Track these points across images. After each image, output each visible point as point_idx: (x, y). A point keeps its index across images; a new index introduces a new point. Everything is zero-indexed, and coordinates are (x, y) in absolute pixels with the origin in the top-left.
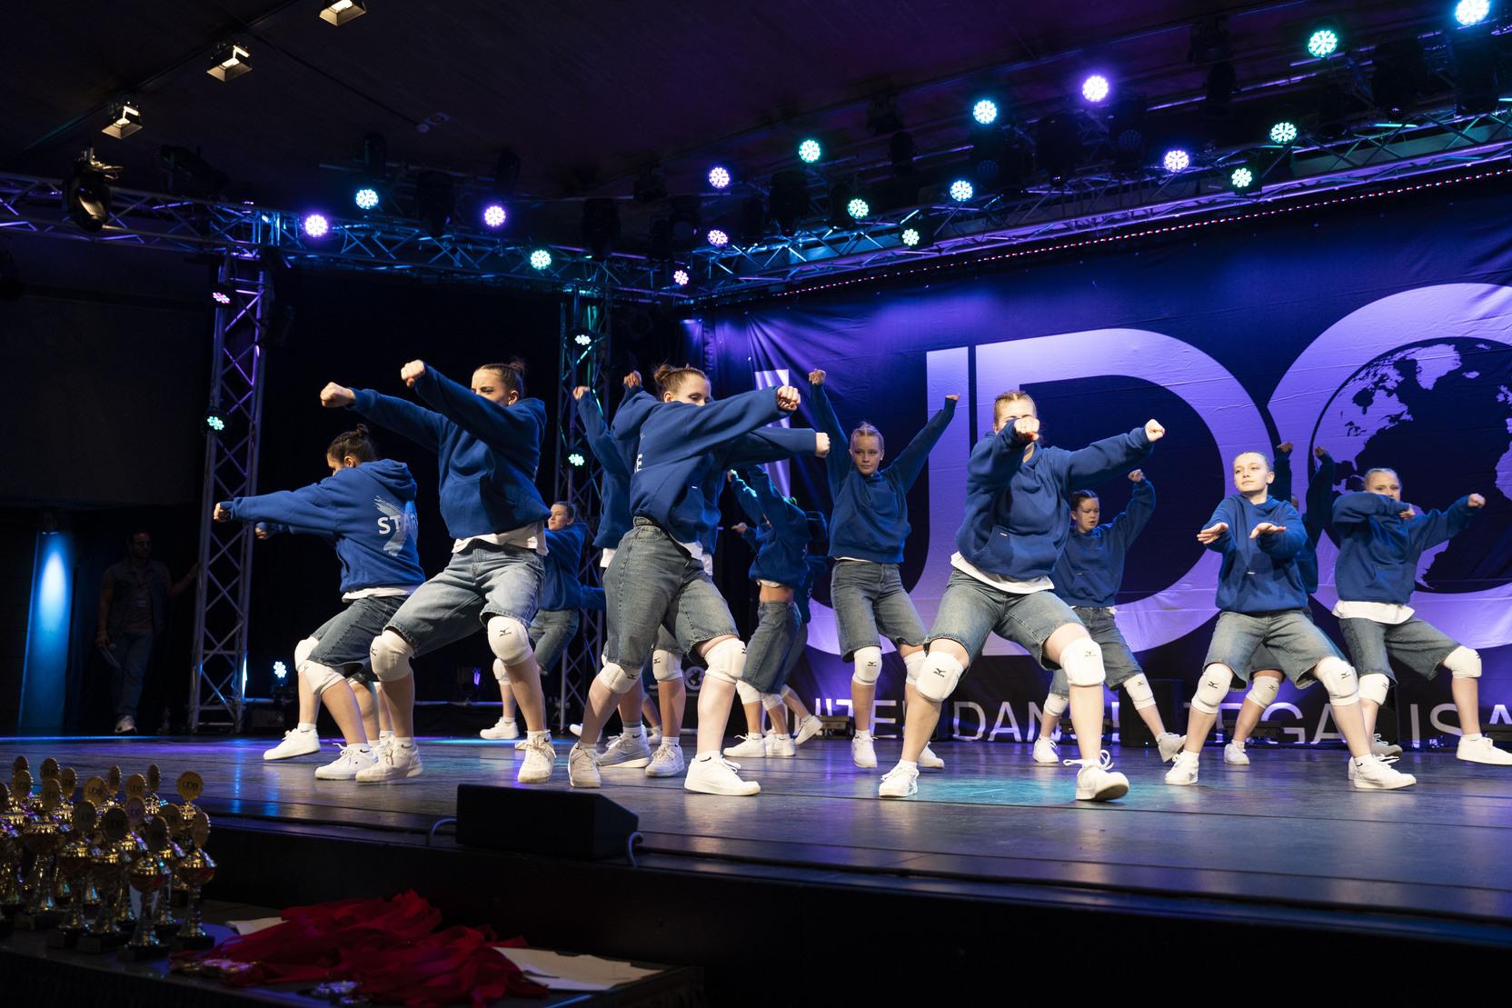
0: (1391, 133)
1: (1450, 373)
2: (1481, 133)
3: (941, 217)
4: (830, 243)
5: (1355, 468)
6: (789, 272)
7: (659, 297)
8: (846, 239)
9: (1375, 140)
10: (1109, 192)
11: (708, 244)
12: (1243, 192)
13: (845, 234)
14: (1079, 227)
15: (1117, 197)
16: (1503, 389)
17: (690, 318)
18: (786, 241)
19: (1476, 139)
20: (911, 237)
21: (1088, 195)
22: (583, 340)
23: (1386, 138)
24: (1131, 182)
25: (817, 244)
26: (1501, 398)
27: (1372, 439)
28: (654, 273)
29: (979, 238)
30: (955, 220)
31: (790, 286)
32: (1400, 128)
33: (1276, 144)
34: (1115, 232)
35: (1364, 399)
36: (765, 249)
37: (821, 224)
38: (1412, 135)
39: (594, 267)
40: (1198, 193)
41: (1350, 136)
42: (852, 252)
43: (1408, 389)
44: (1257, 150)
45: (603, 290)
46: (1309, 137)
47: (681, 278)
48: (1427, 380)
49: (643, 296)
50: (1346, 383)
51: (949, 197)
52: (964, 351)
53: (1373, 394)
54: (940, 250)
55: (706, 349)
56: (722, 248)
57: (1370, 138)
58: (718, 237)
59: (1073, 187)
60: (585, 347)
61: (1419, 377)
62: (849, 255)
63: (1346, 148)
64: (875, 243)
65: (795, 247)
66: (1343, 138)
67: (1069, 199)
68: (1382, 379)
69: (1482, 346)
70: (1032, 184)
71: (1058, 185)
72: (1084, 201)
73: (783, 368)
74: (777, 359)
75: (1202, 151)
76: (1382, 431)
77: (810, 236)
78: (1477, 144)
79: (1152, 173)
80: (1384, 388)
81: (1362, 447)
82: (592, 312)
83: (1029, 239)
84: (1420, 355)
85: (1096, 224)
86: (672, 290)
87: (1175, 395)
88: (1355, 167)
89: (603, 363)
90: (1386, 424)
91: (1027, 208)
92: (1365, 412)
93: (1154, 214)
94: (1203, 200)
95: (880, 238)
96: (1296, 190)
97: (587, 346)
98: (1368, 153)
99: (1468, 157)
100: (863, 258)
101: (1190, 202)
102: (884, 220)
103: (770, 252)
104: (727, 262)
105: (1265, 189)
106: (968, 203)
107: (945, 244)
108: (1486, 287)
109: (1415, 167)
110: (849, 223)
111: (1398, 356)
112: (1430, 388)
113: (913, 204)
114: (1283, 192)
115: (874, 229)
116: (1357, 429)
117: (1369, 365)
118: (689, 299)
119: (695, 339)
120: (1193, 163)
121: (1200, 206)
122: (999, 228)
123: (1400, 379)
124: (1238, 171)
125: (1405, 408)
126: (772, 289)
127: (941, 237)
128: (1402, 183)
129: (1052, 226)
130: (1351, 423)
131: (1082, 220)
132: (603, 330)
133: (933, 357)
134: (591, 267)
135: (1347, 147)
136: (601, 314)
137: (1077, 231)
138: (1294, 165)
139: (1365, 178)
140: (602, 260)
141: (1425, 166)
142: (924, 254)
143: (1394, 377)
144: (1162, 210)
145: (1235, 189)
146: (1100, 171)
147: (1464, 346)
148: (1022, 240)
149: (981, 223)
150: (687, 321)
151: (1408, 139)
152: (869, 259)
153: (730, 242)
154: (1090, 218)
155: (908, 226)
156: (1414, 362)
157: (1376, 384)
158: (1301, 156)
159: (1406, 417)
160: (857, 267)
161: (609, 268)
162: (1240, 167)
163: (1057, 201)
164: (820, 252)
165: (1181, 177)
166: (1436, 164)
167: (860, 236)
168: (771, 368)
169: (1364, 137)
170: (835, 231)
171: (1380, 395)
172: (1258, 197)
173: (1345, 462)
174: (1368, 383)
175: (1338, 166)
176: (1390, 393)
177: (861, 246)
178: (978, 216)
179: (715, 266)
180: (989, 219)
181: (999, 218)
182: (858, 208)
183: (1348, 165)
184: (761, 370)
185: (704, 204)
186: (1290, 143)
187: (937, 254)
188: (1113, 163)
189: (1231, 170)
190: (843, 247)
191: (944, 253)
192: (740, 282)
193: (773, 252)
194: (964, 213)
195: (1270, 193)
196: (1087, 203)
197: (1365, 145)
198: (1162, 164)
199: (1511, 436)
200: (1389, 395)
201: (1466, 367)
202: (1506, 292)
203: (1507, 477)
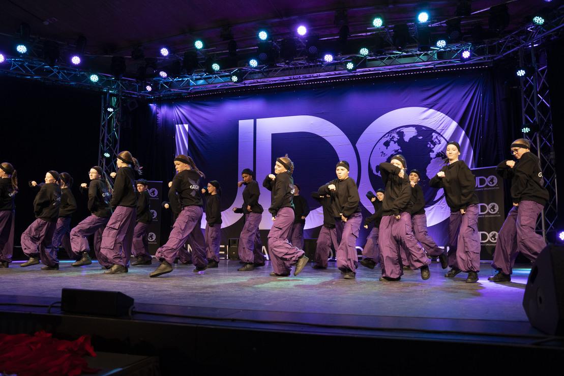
1: (414, 137)
2: (425, 58)
3: (246, 72)
4: (205, 79)
6: (189, 89)
7: (141, 95)
8: (211, 78)
9: (394, 57)
10: (305, 67)
11: (160, 76)
12: (350, 71)
13: (211, 76)
14: (294, 79)
15: (308, 69)
16: (430, 143)
17: (152, 103)
18: (189, 77)
19: (424, 60)
20: (235, 79)
21: (298, 68)
22: (110, 110)
23: (397, 56)
24: (313, 64)
25: (200, 79)
26: (429, 146)
27: (389, 158)
28: (139, 86)
29: (259, 80)
30: (251, 73)
31: (190, 94)
32: (401, 54)
33: (362, 55)
34: (307, 81)
35: (387, 144)
36: (181, 79)
37: (202, 71)
38: (405, 57)
39: (115, 82)
40: (335, 70)
41: (385, 55)
42: (214, 82)
44: (355, 57)
45: (119, 91)
46: (372, 54)
47: (149, 88)
48: (407, 139)
49: (134, 94)
50: (381, 138)
51: (249, 65)
52: (252, 121)
53: (390, 143)
54: (245, 84)
55: (158, 115)
56: (165, 78)
57: (392, 56)
58: (163, 74)
59: (293, 65)
60: (110, 113)
61: (404, 138)
62: (212, 83)
63: (384, 58)
64: (221, 80)
65: (192, 79)
66: (383, 55)
67: (291, 69)
68: (393, 138)
69: (423, 128)
70: (278, 63)
71: (288, 64)
72: (296, 70)
73: (186, 124)
74: (184, 120)
75: (337, 56)
76: (392, 155)
77: (197, 76)
78: (424, 62)
79: (320, 61)
80: (393, 140)
81: (386, 160)
82: (114, 100)
83: (277, 82)
84: (405, 130)
85: (300, 78)
86: (145, 93)
87: (325, 139)
88: (387, 65)
89: (118, 119)
90: (393, 153)
91: (276, 71)
92: (387, 148)
93: (320, 76)
94: (337, 72)
95: (223, 78)
96: (368, 71)
97: (112, 112)
98: (390, 61)
99: (421, 66)
100: (217, 85)
101: (332, 73)
102: (225, 72)
103: (183, 81)
104: (167, 83)
105: (358, 70)
106: (256, 68)
107: (246, 82)
108: (425, 109)
109: (405, 67)
110: (212, 72)
111: (398, 130)
112: (408, 141)
113: (235, 66)
114: (363, 72)
115: (222, 75)
116: (384, 154)
117: (388, 133)
118: (152, 96)
119: (153, 112)
120: (334, 59)
121: (336, 74)
122: (266, 77)
123: (398, 138)
124: (349, 64)
125: (400, 148)
126: (183, 94)
127: (246, 79)
128: (401, 72)
129: (285, 78)
130: (383, 152)
131: (295, 76)
132: (118, 106)
133: (241, 123)
134: (114, 82)
136: (118, 100)
137: (293, 80)
138: (368, 63)
139: (390, 69)
140: (118, 80)
141: (408, 67)
142: (239, 85)
143: (396, 137)
144: (323, 75)
145: (348, 70)
146: (302, 59)
147: (418, 128)
148: (274, 82)
149: (260, 75)
150: (151, 105)
151: (403, 58)
152: (219, 86)
153: (168, 76)
154: (298, 76)
155: (234, 74)
156: (403, 132)
157: (391, 139)
158: (370, 60)
159: (400, 151)
160: (215, 88)
161: (122, 83)
162: (350, 62)
163: (287, 69)
164: (201, 82)
165: (330, 64)
166: (411, 67)
167: (216, 77)
168: (182, 123)
169: (390, 56)
170: (207, 75)
171: (392, 143)
172: (355, 73)
174: (388, 139)
175: (381, 65)
176: (395, 142)
177: (216, 81)
178: (259, 72)
179: (162, 85)
180: (263, 74)
181: (266, 74)
182: (216, 67)
183: (384, 65)
184: (178, 124)
185: (158, 61)
186: (366, 56)
188: (307, 57)
189: (346, 63)
190: (210, 81)
192: (171, 91)
194: (253, 72)
195: (359, 72)
196: (297, 71)
197: (390, 58)
198: (323, 59)
199: (431, 159)
200: (395, 143)
201: (419, 135)
202: (431, 111)
203: (430, 172)
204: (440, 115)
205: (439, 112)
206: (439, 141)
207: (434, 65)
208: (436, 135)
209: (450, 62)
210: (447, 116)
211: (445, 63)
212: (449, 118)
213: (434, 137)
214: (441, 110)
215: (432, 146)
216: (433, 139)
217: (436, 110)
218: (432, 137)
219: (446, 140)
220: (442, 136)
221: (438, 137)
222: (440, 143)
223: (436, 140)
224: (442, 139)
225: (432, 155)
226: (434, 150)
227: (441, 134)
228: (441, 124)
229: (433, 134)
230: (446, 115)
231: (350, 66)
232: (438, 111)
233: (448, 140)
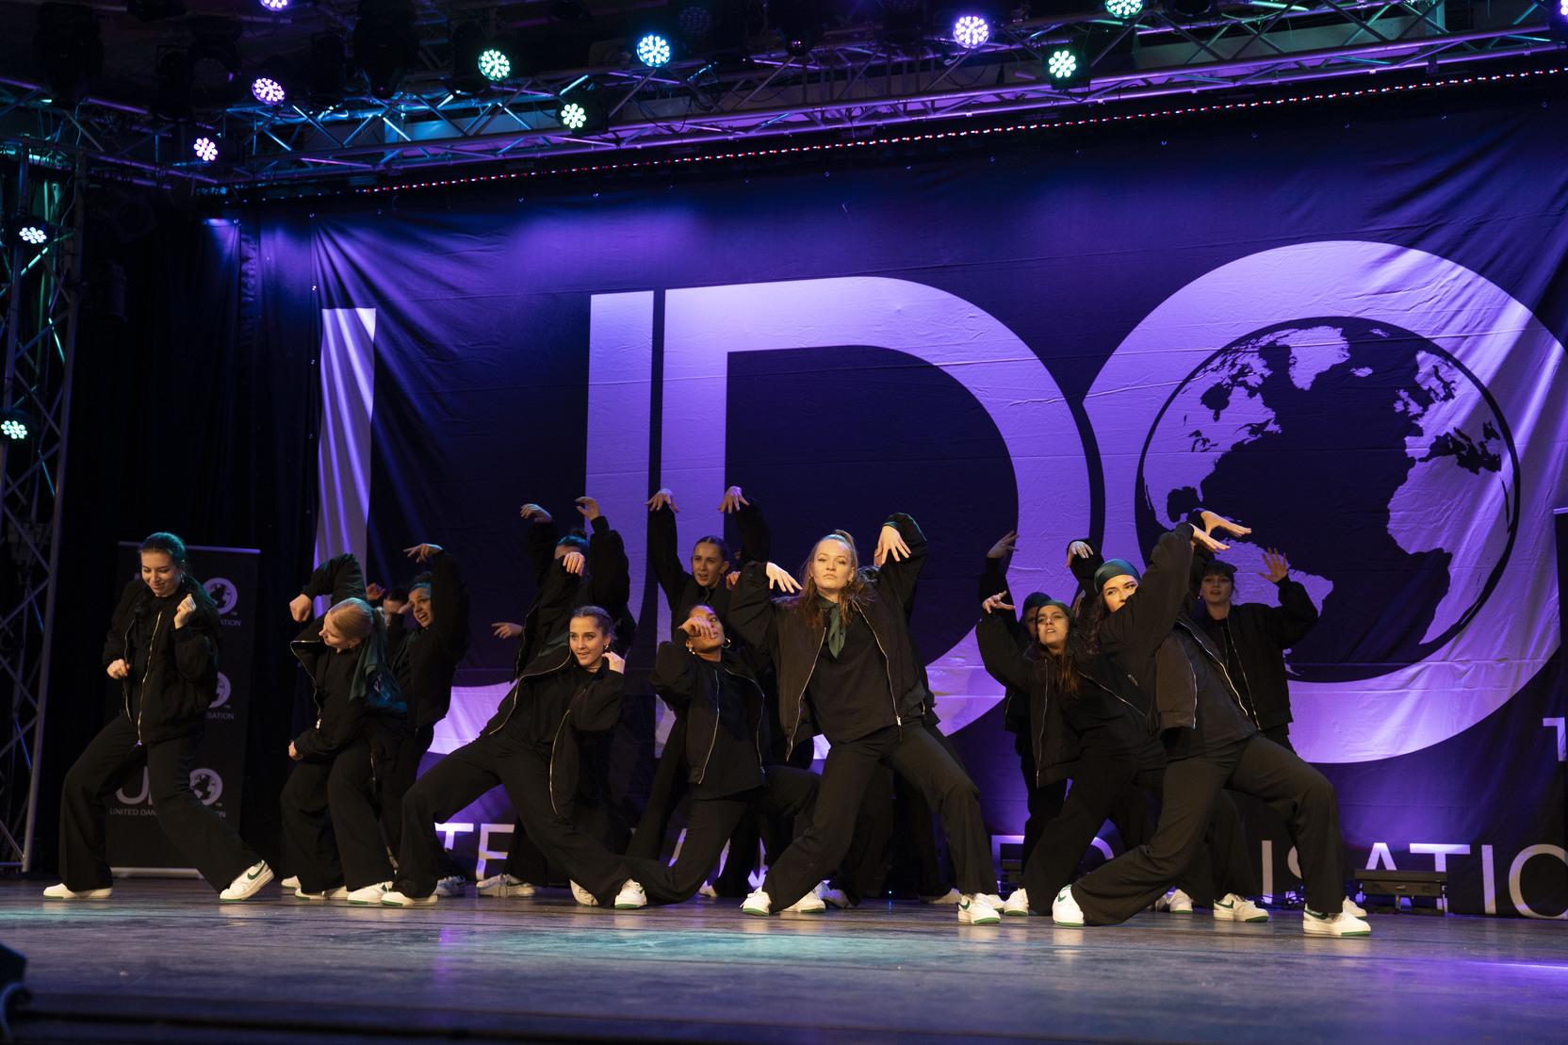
0: (1271, 17)
1: (1334, 367)
2: (1390, 28)
3: (619, 93)
4: (449, 115)
5: (1201, 498)
6: (382, 155)
7: (170, 179)
8: (474, 112)
9: (1253, 24)
10: (873, 72)
11: (253, 100)
12: (1062, 85)
13: (474, 103)
14: (825, 121)
15: (881, 77)
16: (1403, 394)
17: (219, 217)
18: (379, 107)
19: (1384, 35)
20: (574, 116)
21: (842, 75)
22: (33, 235)
23: (1265, 23)
24: (905, 59)
25: (429, 116)
26: (1399, 407)
27: (1225, 457)
28: (161, 139)
29: (677, 126)
30: (644, 95)
31: (383, 178)
32: (1283, 10)
33: (1114, 18)
34: (879, 132)
35: (1216, 398)
36: (344, 116)
37: (436, 84)
38: (1300, 22)
39: (58, 118)
40: (1000, 82)
41: (1215, 15)
42: (483, 132)
43: (1277, 389)
44: (1088, 25)
45: (71, 158)
46: (1160, 12)
47: (206, 150)
48: (1302, 377)
49: (142, 174)
50: (1192, 375)
51: (635, 58)
52: (648, 297)
53: (1229, 393)
54: (618, 141)
55: (245, 267)
56: (275, 107)
57: (1244, 21)
58: (268, 90)
59: (821, 60)
60: (34, 249)
61: (1293, 372)
62: (478, 136)
63: (1209, 33)
64: (518, 121)
65: (394, 117)
66: (1207, 18)
67: (814, 77)
68: (1242, 372)
69: (1377, 332)
70: (760, 50)
71: (799, 54)
72: (835, 79)
73: (367, 306)
74: (359, 291)
75: (1009, 20)
76: (1238, 447)
77: (418, 102)
78: (1384, 42)
79: (937, 47)
80: (1244, 384)
81: (1211, 469)
82: (51, 194)
83: (752, 134)
84: (1295, 340)
85: (852, 119)
86: (189, 169)
87: (951, 377)
88: (1221, 61)
89: (67, 276)
90: (1244, 436)
91: (749, 86)
92: (1217, 418)
93: (936, 110)
94: (1007, 93)
95: (526, 115)
96: (1139, 89)
97: (39, 247)
98: (1238, 42)
99: (1373, 61)
100: (500, 144)
101: (986, 95)
102: (535, 87)
103: (354, 122)
104: (284, 132)
105: (1096, 83)
106: (662, 71)
107: (627, 132)
108: (1388, 248)
109: (1301, 69)
110: (481, 86)
111: (1266, 340)
112: (1307, 387)
113: (579, 64)
114: (1119, 91)
115: (516, 99)
116: (1205, 441)
117: (1225, 351)
118: (219, 186)
119: (227, 251)
120: (996, 36)
121: (1004, 102)
122: (707, 112)
123: (1267, 373)
124: (1057, 54)
125: (1271, 415)
126: (355, 181)
127: (621, 119)
128: (1282, 90)
129: (787, 116)
130: (1197, 433)
131: (832, 111)
132: (70, 223)
133: (599, 302)
134: (53, 119)
135: (1212, 32)
136: (66, 198)
137: (823, 127)
138: (1138, 52)
139: (1234, 79)
140: (71, 107)
141: (1314, 69)
142: (594, 143)
143: (1258, 369)
144: (946, 104)
145: (1052, 80)
146: (862, 37)
147: (1354, 329)
148: (742, 134)
149: (682, 104)
150: (214, 222)
151: (1294, 28)
152: (508, 146)
153: (289, 98)
154: (843, 108)
155: (570, 98)
156: (1287, 349)
157: (1233, 378)
158: (1148, 40)
159: (1272, 427)
160: (491, 157)
161: (84, 124)
162: (1061, 48)
163: (797, 79)
164: (434, 129)
165: (976, 57)
166: (1331, 67)
167: (495, 110)
168: (348, 304)
169: (1235, 19)
170: (457, 98)
171: (1238, 394)
172: (1085, 95)
173: (1187, 489)
174: (1223, 376)
175: (1197, 59)
176: (1252, 392)
177: (497, 125)
178: (678, 92)
179: (262, 136)
180: (694, 97)
181: (711, 97)
182: (494, 64)
183: (1212, 58)
184: (331, 306)
185: (248, 34)
186: (1132, 19)
187: (613, 146)
188: (880, 27)
189: (1048, 52)
190: (469, 124)
191: (623, 146)
192: (303, 165)
193: (359, 121)
194: (655, 86)
195: (1103, 91)
196: (839, 86)
197: (1236, 31)
198: (950, 34)
199: (1412, 462)
200: (1251, 395)
201: (1356, 360)
202: (1414, 256)
203: (1403, 520)
204: (1452, 275)
205: (1447, 264)
206: (1447, 386)
207: (1432, 59)
208: (1434, 359)
209: (1505, 43)
210: (1482, 280)
211: (1480, 45)
212: (1492, 289)
213: (1424, 369)
214: (1460, 253)
215: (1414, 408)
216: (1419, 378)
217: (1435, 253)
218: (1416, 368)
219: (1476, 381)
220: (1458, 365)
221: (1443, 370)
222: (1449, 396)
223: (1434, 383)
224: (1460, 376)
225: (1416, 447)
226: (1421, 423)
227: (1456, 355)
228: (1458, 312)
229: (1421, 356)
230: (1481, 273)
231: (1063, 64)
232: (1445, 256)
233: (1485, 380)
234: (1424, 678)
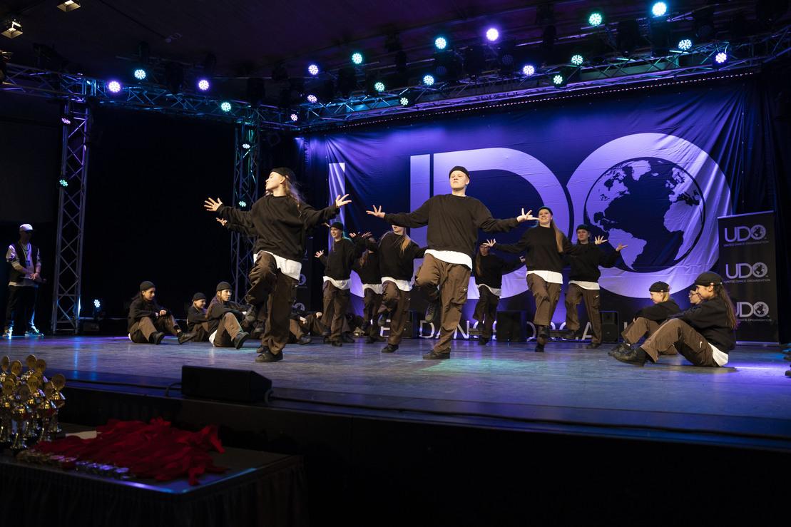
0: (624, 63)
1: (646, 173)
2: (662, 66)
3: (419, 93)
4: (366, 103)
5: (604, 215)
6: (346, 116)
7: (284, 127)
8: (373, 101)
9: (618, 65)
10: (497, 84)
11: (308, 101)
12: (558, 86)
13: (373, 99)
14: (483, 99)
15: (500, 86)
16: (668, 181)
17: (298, 137)
18: (345, 101)
19: (660, 68)
20: (404, 101)
21: (487, 85)
22: (246, 146)
23: (622, 65)
24: (507, 79)
25: (360, 103)
26: (667, 185)
27: (612, 202)
28: (281, 115)
29: (436, 103)
30: (425, 94)
31: (346, 123)
32: (627, 61)
33: (574, 65)
34: (500, 102)
35: (609, 184)
36: (335, 105)
37: (362, 93)
38: (633, 64)
39: (252, 111)
40: (538, 86)
41: (606, 63)
42: (376, 107)
43: (628, 180)
44: (565, 67)
45: (256, 123)
46: (588, 62)
47: (294, 118)
48: (636, 177)
49: (276, 126)
50: (601, 177)
51: (423, 83)
52: (429, 155)
53: (613, 182)
54: (418, 108)
55: (306, 152)
56: (314, 104)
57: (615, 64)
58: (312, 98)
59: (481, 81)
60: (246, 150)
61: (633, 175)
62: (375, 109)
64: (387, 104)
65: (349, 104)
66: (603, 64)
67: (479, 86)
68: (617, 175)
69: (660, 162)
70: (461, 78)
71: (474, 79)
72: (486, 87)
73: (342, 162)
74: (340, 158)
75: (540, 66)
76: (616, 199)
77: (356, 99)
78: (660, 70)
79: (517, 75)
80: (618, 179)
81: (608, 206)
82: (251, 133)
83: (460, 104)
84: (634, 165)
85: (491, 99)
86: (289, 124)
87: (526, 180)
88: (608, 77)
89: (256, 158)
90: (618, 195)
91: (459, 89)
92: (609, 190)
93: (518, 95)
94: (540, 89)
95: (389, 102)
96: (582, 86)
97: (248, 149)
98: (613, 71)
99: (656, 76)
100: (381, 111)
101: (534, 90)
102: (392, 93)
104: (317, 111)
105: (569, 85)
106: (432, 86)
107: (420, 105)
108: (663, 135)
109: (633, 79)
110: (374, 93)
111: (624, 165)
112: (638, 180)
113: (405, 85)
115: (387, 97)
116: (606, 197)
117: (611, 168)
118: (298, 128)
119: (300, 148)
120: (536, 72)
121: (539, 92)
122: (445, 98)
123: (625, 175)
124: (556, 77)
125: (626, 188)
126: (338, 124)
127: (419, 101)
128: (628, 86)
129: (471, 98)
130: (603, 195)
131: (485, 96)
132: (256, 142)
133: (413, 158)
134: (251, 111)
135: (605, 68)
136: (255, 134)
137: (482, 101)
138: (581, 75)
139: (612, 83)
140: (256, 108)
141: (638, 79)
142: (411, 110)
143: (622, 174)
144: (521, 93)
145: (555, 85)
146: (493, 73)
147: (652, 161)
148: (456, 105)
149: (438, 95)
150: (297, 139)
151: (632, 66)
152: (384, 111)
153: (318, 101)
154: (488, 95)
155: (403, 96)
156: (631, 168)
157: (614, 177)
158: (585, 71)
159: (627, 193)
160: (378, 115)
161: (260, 112)
162: (557, 74)
163: (473, 87)
165: (530, 78)
166: (643, 78)
167: (380, 100)
168: (337, 162)
169: (612, 64)
170: (368, 98)
171: (616, 182)
172: (565, 89)
173: (600, 213)
174: (611, 177)
175: (600, 77)
176: (620, 182)
177: (381, 105)
178: (436, 92)
179: (311, 113)
180: (441, 93)
181: (445, 94)
182: (380, 87)
183: (605, 76)
184: (332, 163)
185: (306, 82)
186: (580, 65)
187: (416, 110)
188: (499, 70)
189: (553, 76)
190: (372, 105)
191: (420, 110)
192: (322, 120)
193: (338, 106)
194: (429, 92)
195: (570, 87)
196: (487, 88)
197: (612, 67)
198: (522, 71)
199: (671, 203)
200: (620, 183)
201: (653, 171)
202: (671, 137)
203: (668, 221)
204: (683, 143)
205: (681, 140)
206: (682, 178)
207: (675, 75)
208: (678, 170)
209: (698, 70)
210: (693, 145)
211: (690, 71)
212: (696, 148)
213: (675, 173)
214: (685, 137)
215: (672, 186)
216: (673, 176)
217: (677, 136)
218: (672, 173)
219: (691, 177)
220: (685, 171)
221: (681, 174)
222: (683, 182)
223: (678, 178)
224: (686, 175)
225: (672, 198)
226: (674, 190)
227: (685, 169)
228: (686, 155)
229: (674, 169)
230: (692, 143)
231: (558, 80)
232: (681, 137)
233: (694, 177)
234: (675, 270)
